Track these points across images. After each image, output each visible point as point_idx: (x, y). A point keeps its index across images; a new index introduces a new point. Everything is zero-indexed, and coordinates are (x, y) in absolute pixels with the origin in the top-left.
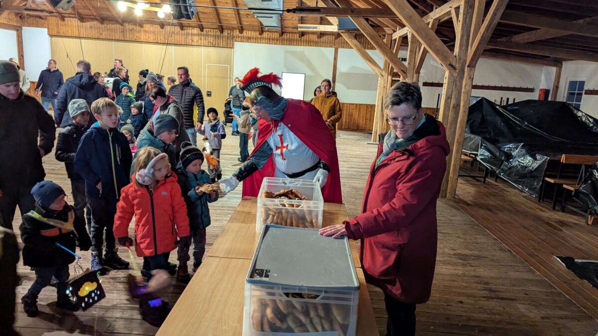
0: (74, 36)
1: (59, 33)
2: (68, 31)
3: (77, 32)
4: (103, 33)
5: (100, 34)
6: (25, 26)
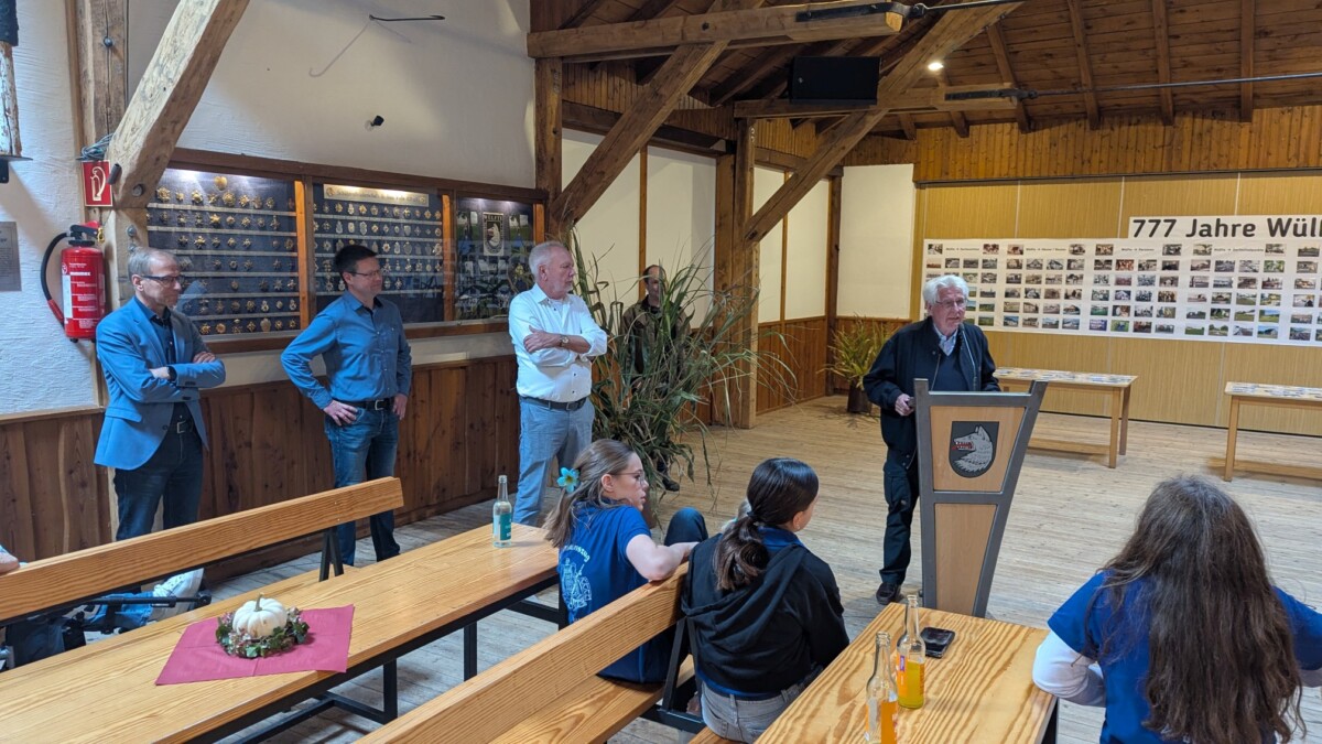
0: (995, 176)
1: (947, 174)
2: (977, 163)
3: (1005, 164)
4: (1095, 158)
5: (1083, 163)
6: (851, 165)
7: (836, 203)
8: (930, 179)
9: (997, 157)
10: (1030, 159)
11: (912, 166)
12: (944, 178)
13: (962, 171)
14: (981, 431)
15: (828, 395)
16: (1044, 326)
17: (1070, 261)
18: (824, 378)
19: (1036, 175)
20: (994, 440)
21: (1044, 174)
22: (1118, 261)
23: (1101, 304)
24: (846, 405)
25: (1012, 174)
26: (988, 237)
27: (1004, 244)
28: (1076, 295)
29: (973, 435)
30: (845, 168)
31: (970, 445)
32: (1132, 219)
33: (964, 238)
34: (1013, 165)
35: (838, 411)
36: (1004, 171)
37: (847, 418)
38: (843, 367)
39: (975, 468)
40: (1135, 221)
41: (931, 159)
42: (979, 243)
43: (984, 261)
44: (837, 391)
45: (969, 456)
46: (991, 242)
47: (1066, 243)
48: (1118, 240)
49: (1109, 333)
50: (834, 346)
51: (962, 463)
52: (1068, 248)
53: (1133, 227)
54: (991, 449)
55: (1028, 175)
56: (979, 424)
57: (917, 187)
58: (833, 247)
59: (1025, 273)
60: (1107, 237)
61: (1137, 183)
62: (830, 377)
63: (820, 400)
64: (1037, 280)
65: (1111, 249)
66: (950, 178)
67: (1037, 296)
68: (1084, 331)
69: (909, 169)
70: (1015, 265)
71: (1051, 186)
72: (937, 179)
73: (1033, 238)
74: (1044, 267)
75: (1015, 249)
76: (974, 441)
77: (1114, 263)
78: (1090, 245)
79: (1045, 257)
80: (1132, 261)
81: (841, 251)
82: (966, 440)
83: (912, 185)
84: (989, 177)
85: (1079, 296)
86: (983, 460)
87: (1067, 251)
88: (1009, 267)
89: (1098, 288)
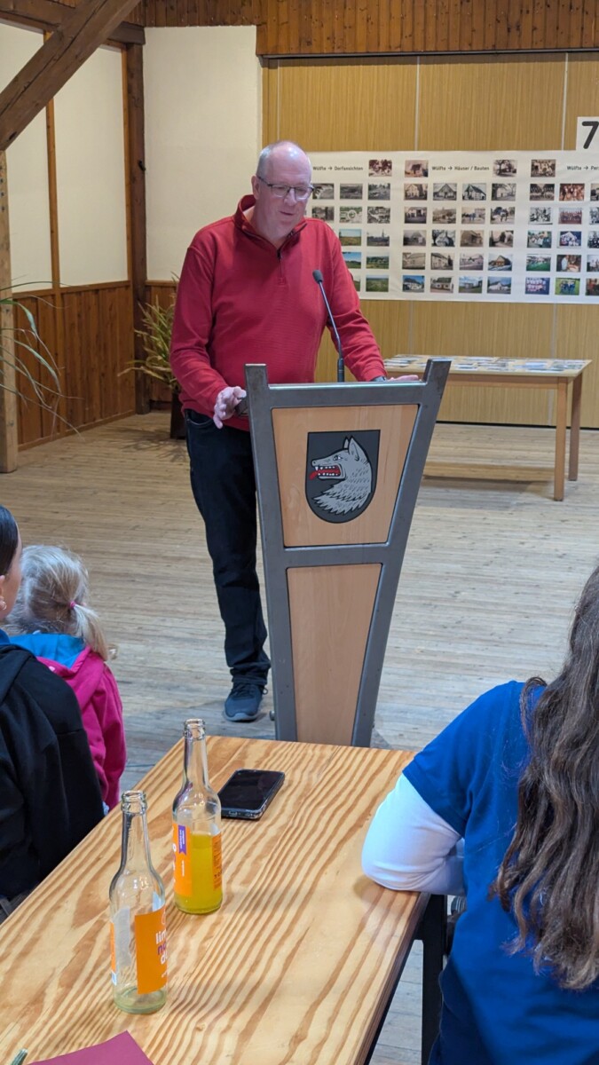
1: (309, 43)
2: (353, 27)
3: (396, 29)
4: (527, 23)
5: (509, 30)
6: (157, 25)
7: (135, 91)
8: (284, 52)
9: (384, 19)
10: (432, 21)
11: (253, 28)
12: (305, 51)
13: (331, 38)
14: (353, 445)
15: (140, 411)
16: (462, 289)
17: (495, 187)
18: (133, 384)
19: (442, 48)
20: (372, 459)
21: (454, 46)
22: (562, 186)
23: (541, 253)
24: (167, 427)
25: (407, 48)
26: (374, 149)
27: (400, 159)
28: (505, 240)
29: (342, 453)
30: (147, 30)
31: (336, 470)
32: (581, 120)
33: (339, 149)
34: (408, 31)
35: (156, 437)
36: (395, 41)
37: (170, 448)
38: (159, 363)
39: (345, 507)
40: (585, 124)
41: (284, 18)
42: (363, 158)
43: (371, 188)
44: (154, 406)
45: (336, 488)
46: (380, 156)
47: (489, 159)
48: (562, 153)
49: (553, 298)
50: (145, 329)
51: (327, 501)
52: (492, 166)
53: (583, 133)
54: (369, 475)
55: (431, 48)
56: (349, 435)
57: (263, 66)
58: (136, 166)
59: (432, 206)
60: (547, 148)
61: (585, 63)
62: (142, 383)
63: (127, 420)
64: (449, 216)
65: (553, 167)
66: (315, 50)
67: (450, 243)
68: (518, 295)
69: (248, 34)
70: (417, 192)
71: (464, 66)
72: (294, 52)
73: (441, 149)
74: (459, 196)
75: (416, 167)
76: (343, 463)
77: (557, 188)
78: (522, 160)
79: (460, 180)
80: (582, 185)
81: (147, 172)
82: (329, 462)
83: (254, 62)
84: (373, 50)
85: (510, 240)
86: (357, 494)
87: (491, 170)
88: (407, 197)
89: (537, 228)
